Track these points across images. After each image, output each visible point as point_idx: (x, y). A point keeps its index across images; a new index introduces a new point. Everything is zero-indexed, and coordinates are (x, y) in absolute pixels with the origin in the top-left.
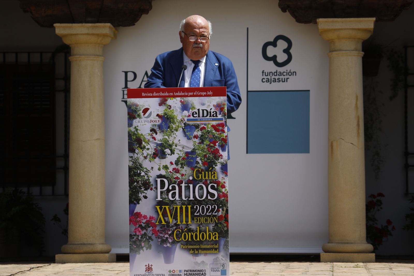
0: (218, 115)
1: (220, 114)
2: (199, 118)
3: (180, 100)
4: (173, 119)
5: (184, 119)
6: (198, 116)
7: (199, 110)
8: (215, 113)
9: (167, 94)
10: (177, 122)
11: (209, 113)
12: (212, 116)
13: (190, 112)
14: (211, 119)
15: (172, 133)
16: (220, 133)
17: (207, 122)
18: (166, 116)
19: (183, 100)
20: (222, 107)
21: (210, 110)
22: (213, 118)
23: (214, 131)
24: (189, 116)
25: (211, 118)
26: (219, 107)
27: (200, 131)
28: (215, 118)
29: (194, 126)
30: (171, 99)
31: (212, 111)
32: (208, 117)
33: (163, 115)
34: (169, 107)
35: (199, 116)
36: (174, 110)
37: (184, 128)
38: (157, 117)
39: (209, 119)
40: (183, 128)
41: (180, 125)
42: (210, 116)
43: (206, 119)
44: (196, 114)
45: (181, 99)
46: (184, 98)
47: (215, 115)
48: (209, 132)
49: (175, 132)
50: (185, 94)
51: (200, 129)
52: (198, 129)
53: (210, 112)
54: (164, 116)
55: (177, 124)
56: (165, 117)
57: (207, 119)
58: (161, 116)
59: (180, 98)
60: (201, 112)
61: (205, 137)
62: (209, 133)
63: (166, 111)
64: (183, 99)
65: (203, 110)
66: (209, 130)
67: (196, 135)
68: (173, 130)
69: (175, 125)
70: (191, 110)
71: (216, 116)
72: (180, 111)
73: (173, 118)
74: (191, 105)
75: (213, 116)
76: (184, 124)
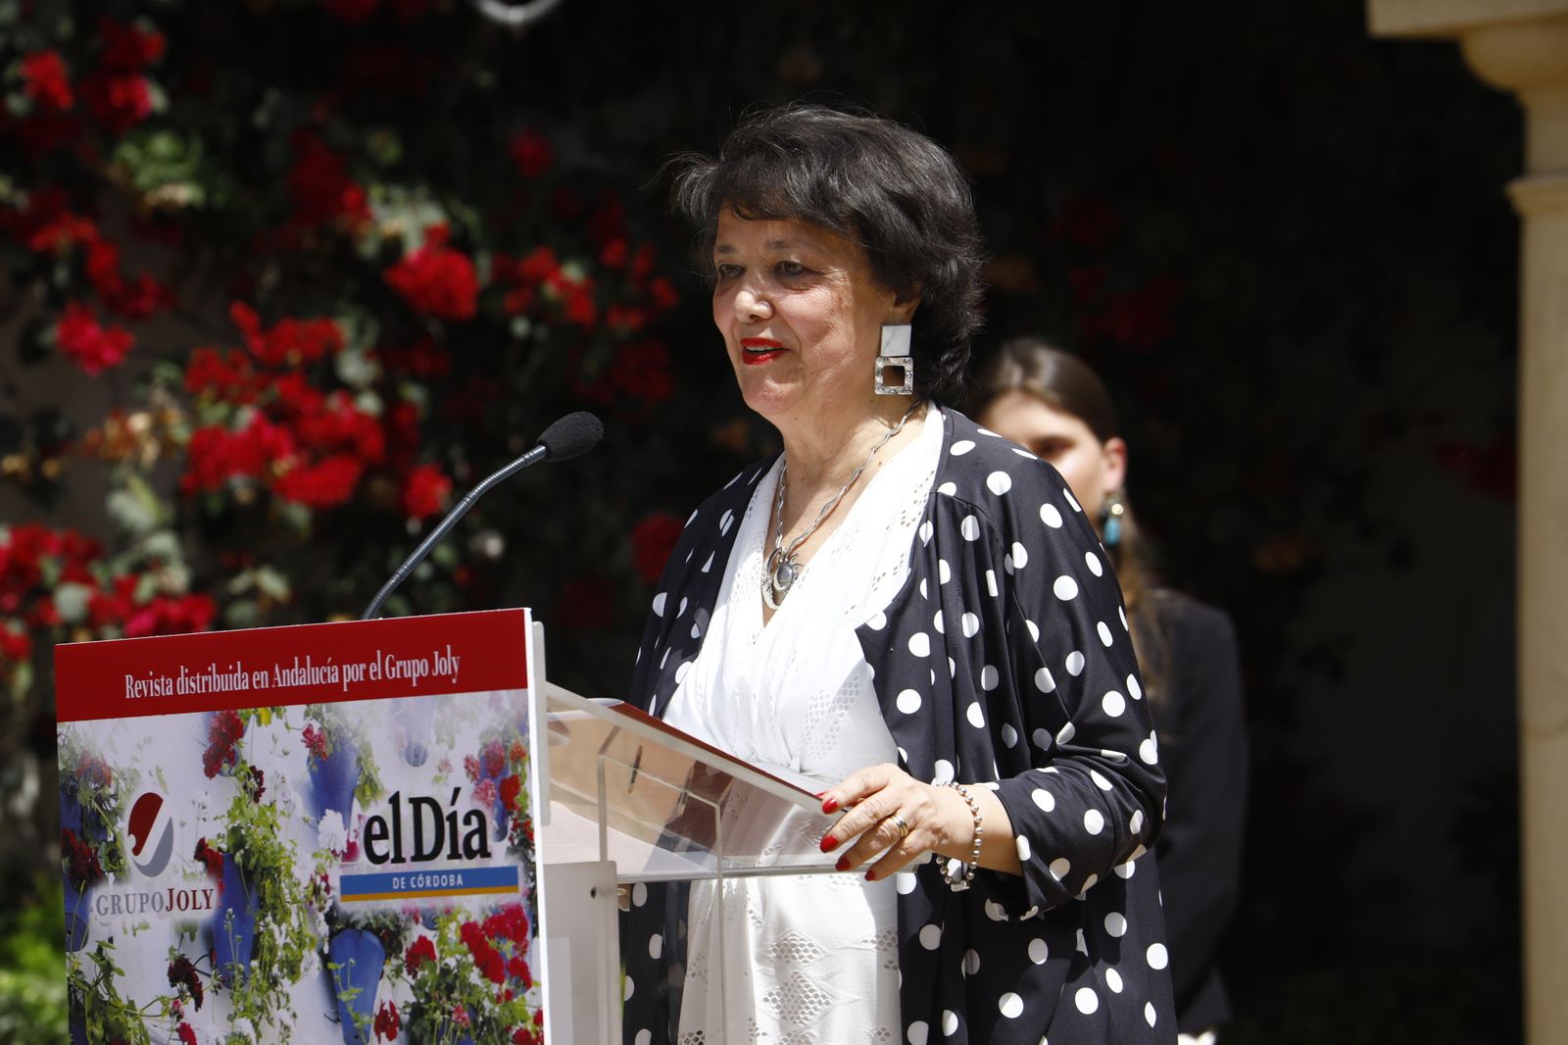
0: (491, 842)
1: (501, 834)
2: (399, 867)
3: (302, 726)
4: (273, 881)
5: (326, 878)
6: (392, 856)
7: (395, 800)
8: (475, 823)
9: (239, 681)
10: (294, 901)
11: (447, 824)
12: (461, 849)
13: (355, 823)
14: (455, 872)
15: (272, 994)
16: (505, 986)
17: (439, 903)
18: (238, 857)
19: (316, 726)
20: (510, 773)
21: (453, 803)
22: (466, 864)
23: (475, 976)
24: (350, 853)
25: (456, 864)
26: (493, 776)
27: (405, 973)
28: (477, 862)
29: (376, 932)
30: (259, 722)
31: (463, 807)
32: (442, 862)
33: (225, 847)
34: (253, 783)
35: (399, 859)
36: (280, 806)
37: (326, 950)
38: (202, 866)
39: (448, 873)
40: (321, 953)
41: (308, 931)
42: (454, 855)
43: (432, 874)
44: (383, 835)
45: (305, 715)
46: (324, 706)
47: (475, 843)
48: (449, 979)
49: (286, 983)
50: (325, 676)
51: (403, 955)
52: (394, 962)
53: (453, 817)
54: (233, 857)
55: (294, 921)
56: (238, 866)
57: (439, 874)
58: (218, 855)
59: (303, 708)
60: (406, 816)
61: (433, 1022)
62: (450, 989)
63: (242, 812)
64: (316, 716)
65: (417, 803)
66: (452, 962)
67: (387, 1007)
68: (275, 970)
69: (284, 926)
70: (356, 806)
71: (484, 852)
72: (307, 816)
73: (270, 873)
74: (358, 760)
75: (470, 854)
76: (330, 918)
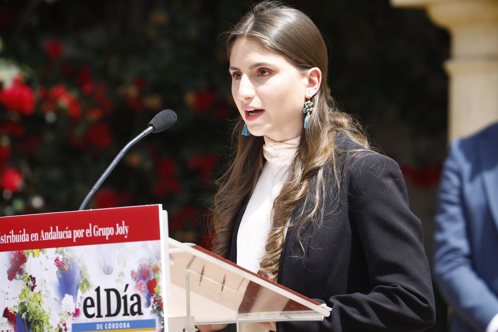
0: (143, 309)
1: (148, 304)
2: (100, 320)
3: (55, 257)
4: (40, 326)
5: (65, 325)
6: (96, 314)
7: (98, 290)
8: (135, 299)
9: (24, 238)
11: (122, 301)
12: (129, 312)
13: (79, 300)
14: (126, 322)
18: (24, 316)
19: (60, 257)
20: (152, 278)
21: (125, 291)
22: (131, 318)
24: (77, 313)
25: (127, 318)
26: (144, 279)
28: (137, 317)
30: (34, 256)
31: (129, 294)
32: (120, 317)
33: (17, 311)
34: (31, 283)
36: (43, 293)
38: (6, 320)
39: (123, 322)
42: (126, 314)
43: (115, 322)
44: (93, 305)
45: (56, 252)
46: (64, 248)
47: (136, 309)
50: (65, 235)
53: (125, 297)
54: (21, 315)
56: (23, 320)
57: (119, 322)
58: (13, 315)
59: (55, 249)
60: (103, 295)
63: (25, 296)
64: (61, 253)
65: (108, 291)
70: (80, 293)
71: (140, 312)
72: (56, 297)
73: (38, 322)
74: (81, 272)
75: (133, 314)
